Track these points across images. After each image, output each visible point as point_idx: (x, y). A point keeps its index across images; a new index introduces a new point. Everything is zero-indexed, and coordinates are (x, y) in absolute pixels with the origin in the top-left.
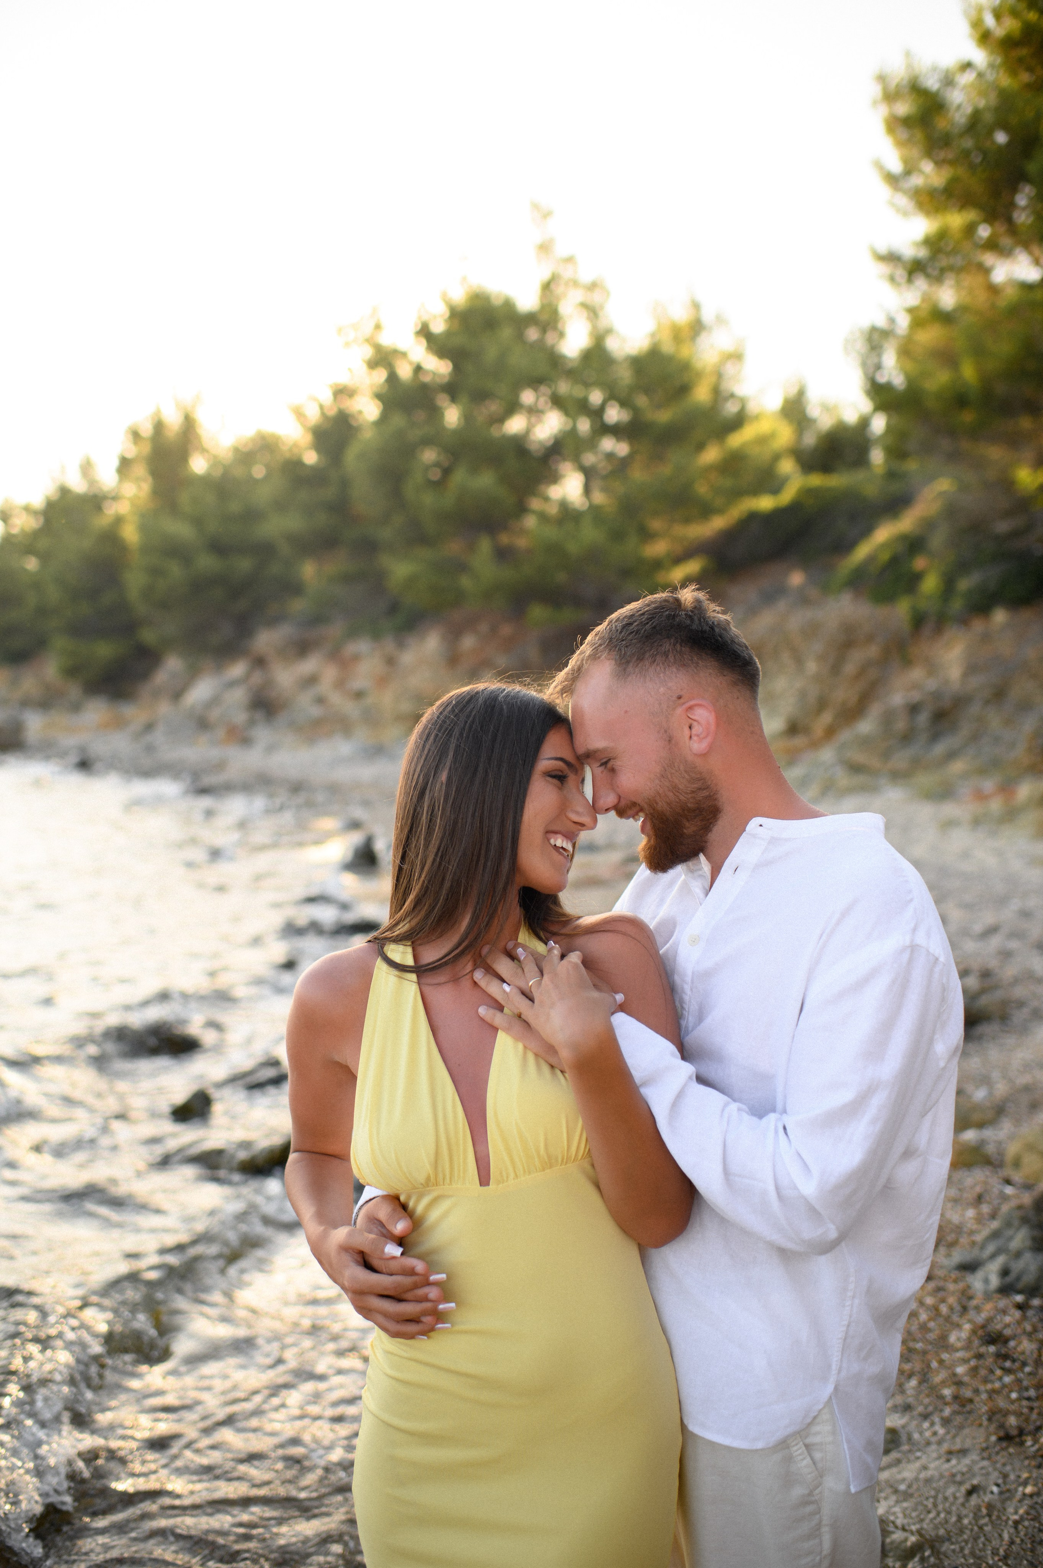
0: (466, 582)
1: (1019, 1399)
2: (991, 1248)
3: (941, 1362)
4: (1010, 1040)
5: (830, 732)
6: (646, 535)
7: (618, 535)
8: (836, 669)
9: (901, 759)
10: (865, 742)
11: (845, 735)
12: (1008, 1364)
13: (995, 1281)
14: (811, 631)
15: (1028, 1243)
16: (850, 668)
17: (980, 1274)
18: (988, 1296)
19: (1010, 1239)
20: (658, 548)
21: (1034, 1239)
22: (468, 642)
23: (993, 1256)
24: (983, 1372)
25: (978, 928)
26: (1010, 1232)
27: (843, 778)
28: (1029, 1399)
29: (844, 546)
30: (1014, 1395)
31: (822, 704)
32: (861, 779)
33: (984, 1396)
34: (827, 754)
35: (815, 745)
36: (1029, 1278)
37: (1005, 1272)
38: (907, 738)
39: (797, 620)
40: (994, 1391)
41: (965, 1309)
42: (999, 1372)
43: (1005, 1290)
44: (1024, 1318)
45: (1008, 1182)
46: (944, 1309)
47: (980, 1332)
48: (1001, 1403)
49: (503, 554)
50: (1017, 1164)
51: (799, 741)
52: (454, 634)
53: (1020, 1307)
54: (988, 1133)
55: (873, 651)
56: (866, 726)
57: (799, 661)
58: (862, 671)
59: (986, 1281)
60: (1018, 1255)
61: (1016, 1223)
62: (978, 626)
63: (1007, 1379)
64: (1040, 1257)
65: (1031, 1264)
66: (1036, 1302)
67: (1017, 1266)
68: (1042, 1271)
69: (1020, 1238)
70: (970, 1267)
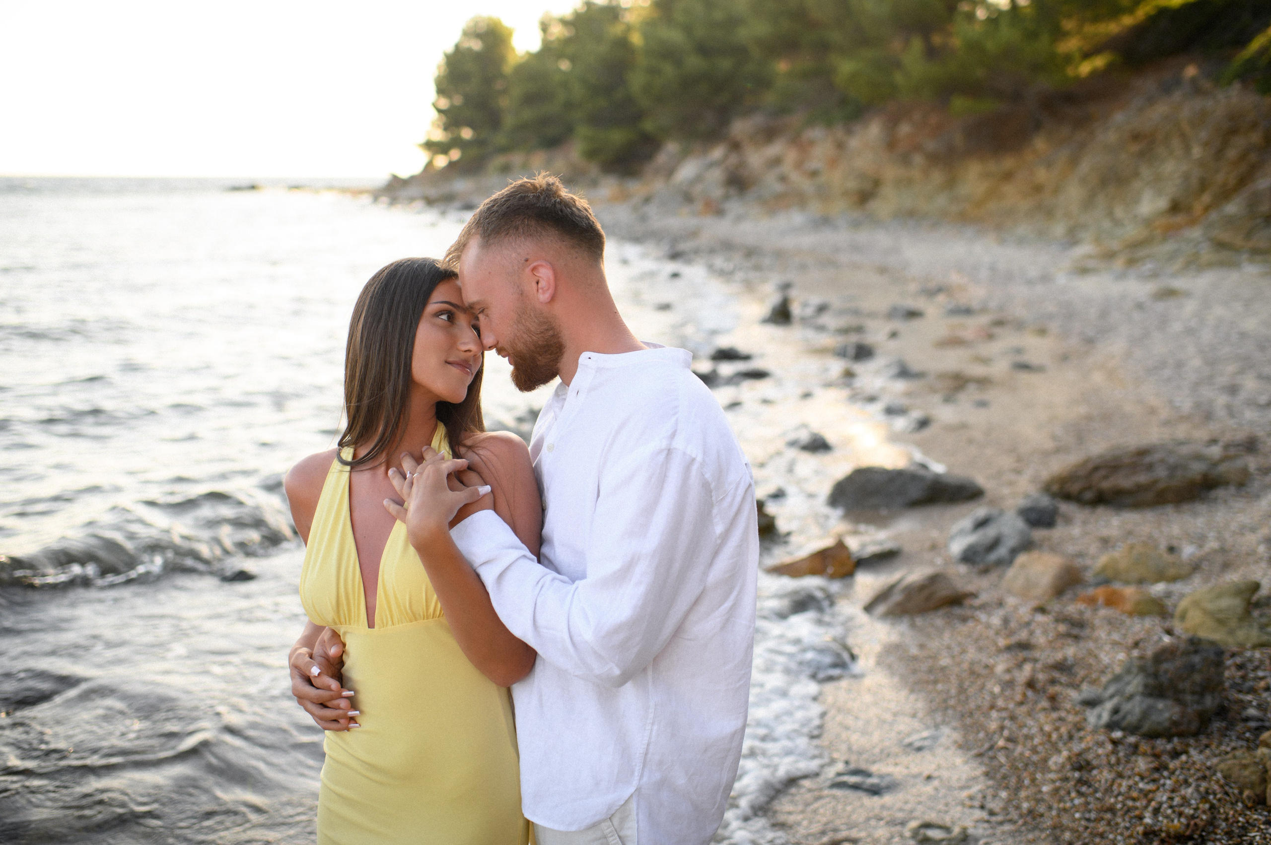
0: (899, 78)
1: (1080, 819)
2: (1112, 690)
3: (1033, 780)
4: (1239, 504)
5: (1207, 209)
6: (1058, 34)
7: (1032, 35)
8: (1219, 154)
9: (1262, 238)
10: (1230, 222)
11: (1214, 216)
12: (1084, 789)
13: (1106, 717)
14: (1201, 118)
15: (1141, 689)
16: (1232, 153)
17: (1097, 710)
18: (1095, 731)
19: (1128, 683)
20: (1071, 45)
21: (1146, 686)
22: (905, 129)
23: (1112, 697)
24: (1062, 793)
26: (1127, 678)
27: (1206, 253)
28: (1088, 820)
29: (1242, 41)
30: (1077, 815)
31: (1203, 186)
32: (1225, 255)
33: (1054, 813)
34: (1195, 233)
35: (1192, 222)
36: (1132, 719)
37: (1116, 711)
39: (1188, 109)
40: (1065, 810)
41: (1071, 737)
42: (1073, 794)
43: (1111, 726)
44: (1114, 752)
45: (1169, 632)
46: (1054, 736)
47: (1074, 759)
48: (1065, 820)
49: (931, 53)
50: (1183, 617)
51: (1179, 219)
52: (893, 122)
53: (1115, 743)
54: (1178, 587)
55: (1256, 137)
56: (1232, 208)
57: (1187, 146)
58: (1243, 157)
59: (1099, 717)
60: (1130, 698)
61: (1135, 670)
63: (1077, 802)
64: (1149, 701)
65: (1135, 708)
66: (1132, 739)
67: (1126, 707)
68: (1145, 715)
69: (1135, 684)
70: (1091, 703)
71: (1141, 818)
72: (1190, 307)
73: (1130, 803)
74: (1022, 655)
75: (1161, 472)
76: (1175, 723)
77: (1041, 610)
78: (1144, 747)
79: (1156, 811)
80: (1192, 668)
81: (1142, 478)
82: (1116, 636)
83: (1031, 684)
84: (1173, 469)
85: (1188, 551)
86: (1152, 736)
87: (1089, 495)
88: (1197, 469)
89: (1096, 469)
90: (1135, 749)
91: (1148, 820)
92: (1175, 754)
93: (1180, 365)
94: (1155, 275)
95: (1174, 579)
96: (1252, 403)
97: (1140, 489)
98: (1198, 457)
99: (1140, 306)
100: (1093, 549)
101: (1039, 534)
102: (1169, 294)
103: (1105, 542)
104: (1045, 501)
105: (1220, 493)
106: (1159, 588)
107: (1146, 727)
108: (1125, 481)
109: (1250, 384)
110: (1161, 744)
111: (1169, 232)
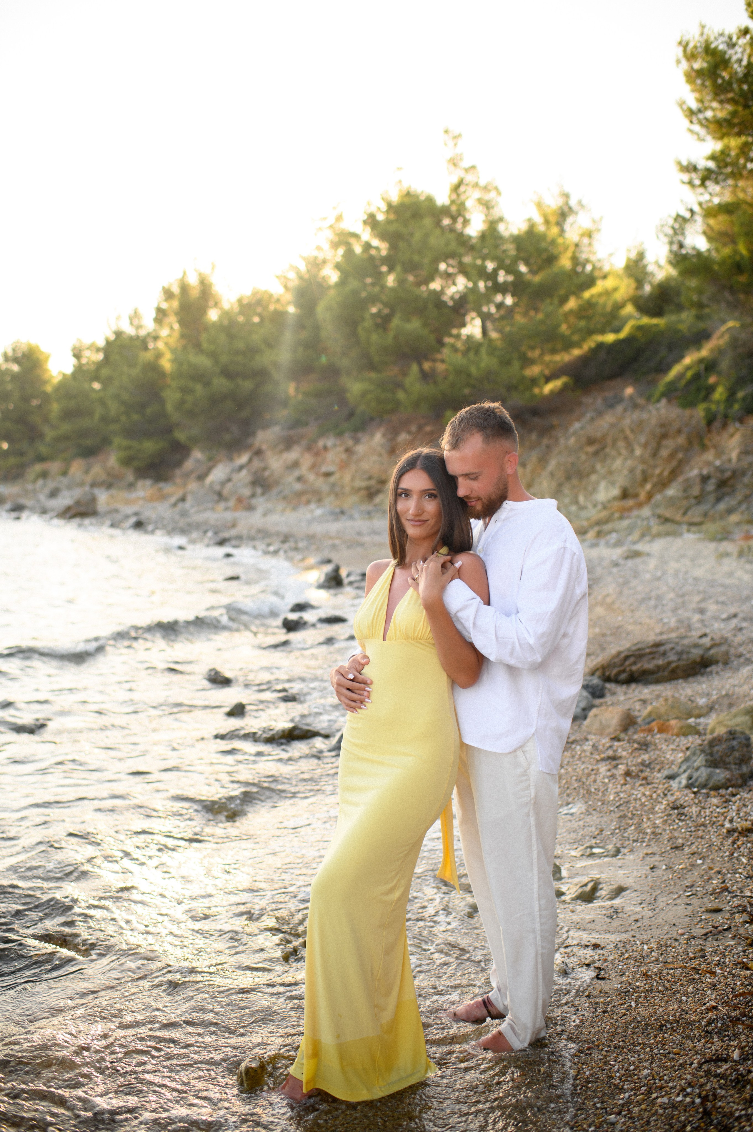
0: (401, 395)
1: (685, 832)
2: (684, 767)
3: (649, 819)
4: (728, 674)
5: (650, 494)
6: (527, 362)
7: (506, 363)
8: (655, 454)
9: (696, 514)
10: (671, 502)
11: (657, 498)
12: (683, 818)
13: (684, 782)
14: (639, 426)
15: (704, 763)
16: (664, 453)
17: (677, 780)
18: (679, 789)
19: (695, 761)
20: (535, 370)
21: (706, 761)
23: (685, 771)
24: (669, 822)
25: (724, 616)
26: (694, 758)
27: (657, 527)
28: (691, 831)
29: (663, 368)
30: (683, 831)
31: (645, 478)
32: (669, 527)
33: (668, 832)
34: (646, 512)
35: (640, 505)
36: (702, 780)
37: (690, 778)
38: (699, 499)
39: (629, 419)
40: (673, 829)
41: (665, 795)
42: (677, 821)
43: (688, 786)
44: (695, 797)
46: (654, 796)
47: (671, 805)
48: (676, 834)
49: (425, 376)
51: (629, 503)
52: (394, 432)
53: (694, 793)
54: (702, 720)
55: (681, 440)
56: (671, 492)
57: (630, 448)
58: (672, 456)
59: (680, 783)
60: (697, 769)
61: (698, 752)
63: (680, 824)
64: (709, 770)
65: (703, 773)
66: (704, 791)
67: (695, 775)
68: (710, 777)
69: (700, 760)
70: (671, 777)
71: (723, 826)
72: (652, 563)
73: (714, 819)
74: (614, 763)
75: (672, 657)
76: (729, 780)
77: (617, 739)
78: (712, 793)
79: (731, 821)
80: (733, 749)
81: (659, 662)
82: (672, 747)
83: (628, 774)
84: (680, 653)
85: (702, 701)
86: (716, 788)
87: (623, 676)
88: (696, 653)
89: (627, 657)
90: (708, 796)
91: (727, 825)
92: (734, 795)
93: (659, 598)
94: (618, 544)
95: (699, 716)
96: (716, 618)
97: (659, 668)
98: (696, 646)
99: (616, 565)
100: (638, 705)
101: (597, 701)
102: (636, 554)
103: (644, 702)
104: (595, 681)
105: (714, 668)
106: (691, 721)
107: (711, 783)
108: (648, 665)
109: (712, 608)
110: (722, 791)
111: (624, 513)
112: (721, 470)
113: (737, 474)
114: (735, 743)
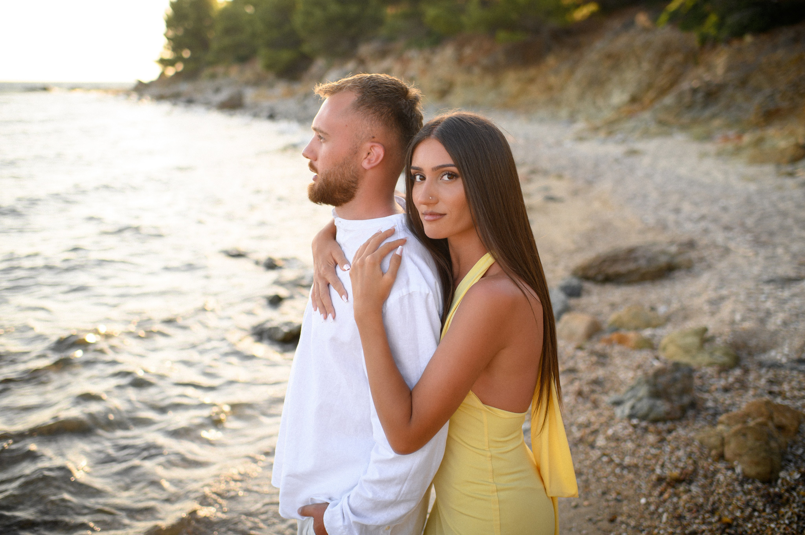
0: (464, 19)
2: (629, 395)
4: (688, 280)
5: (652, 101)
8: (658, 67)
9: (686, 119)
10: (667, 109)
11: (657, 106)
13: (627, 411)
14: (647, 45)
15: (647, 393)
16: (666, 67)
17: (621, 407)
18: (621, 420)
19: (639, 391)
21: (650, 391)
22: (468, 51)
23: (629, 399)
25: (695, 217)
26: (638, 388)
27: (653, 128)
31: (650, 86)
32: (664, 128)
34: (647, 115)
35: (644, 109)
36: (643, 412)
37: (633, 407)
38: (690, 107)
39: (640, 40)
43: (631, 417)
44: (634, 432)
45: (657, 358)
50: (664, 349)
51: (636, 107)
52: (461, 46)
53: (634, 426)
54: (658, 331)
55: (679, 57)
56: (668, 100)
57: (639, 63)
58: (672, 70)
59: (623, 411)
60: (640, 400)
61: (643, 383)
62: (736, 44)
64: (651, 402)
65: (644, 406)
66: (644, 424)
67: (639, 406)
68: (651, 409)
69: (643, 391)
70: (618, 403)
71: (653, 471)
72: (646, 161)
73: (646, 463)
74: (572, 376)
75: (642, 263)
76: (668, 413)
77: (580, 348)
78: (652, 428)
79: (663, 466)
80: (675, 380)
81: (631, 266)
82: (627, 362)
83: (580, 393)
84: (649, 260)
85: (662, 309)
86: (655, 421)
87: (600, 277)
88: (663, 260)
89: (604, 261)
90: (646, 430)
91: (658, 471)
92: (670, 431)
93: (645, 196)
94: (624, 141)
95: (656, 326)
96: (689, 219)
97: (630, 273)
98: (664, 253)
99: (617, 160)
100: (606, 309)
101: (573, 302)
102: (633, 153)
103: (613, 306)
104: (575, 282)
105: (677, 274)
106: (647, 333)
107: (652, 416)
108: (621, 268)
109: (686, 207)
110: (661, 426)
111: (631, 115)
112: (708, 84)
113: (721, 87)
114: (678, 375)
